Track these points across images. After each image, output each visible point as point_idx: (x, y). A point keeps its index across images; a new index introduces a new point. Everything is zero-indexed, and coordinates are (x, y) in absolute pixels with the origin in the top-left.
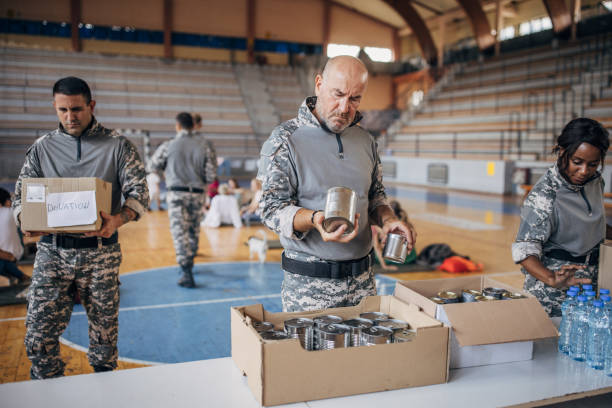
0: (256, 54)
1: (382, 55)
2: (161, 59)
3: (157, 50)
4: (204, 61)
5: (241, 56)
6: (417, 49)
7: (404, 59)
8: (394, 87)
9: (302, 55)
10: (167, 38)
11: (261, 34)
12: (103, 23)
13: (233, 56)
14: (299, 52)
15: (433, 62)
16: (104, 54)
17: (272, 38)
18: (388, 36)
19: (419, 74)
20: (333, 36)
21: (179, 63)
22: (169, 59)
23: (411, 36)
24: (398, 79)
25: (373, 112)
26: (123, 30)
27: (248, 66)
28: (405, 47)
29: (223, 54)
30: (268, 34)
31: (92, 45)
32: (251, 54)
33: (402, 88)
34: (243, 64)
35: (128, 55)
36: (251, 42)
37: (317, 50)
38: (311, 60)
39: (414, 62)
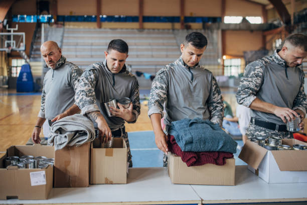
0: (185, 24)
1: (256, 20)
2: (137, 29)
3: (136, 25)
4: (158, 29)
5: (177, 25)
6: (278, 16)
7: (270, 22)
8: (264, 38)
9: (210, 23)
10: (141, 19)
11: (188, 14)
12: (111, 14)
13: (173, 26)
14: (208, 21)
15: (288, 22)
16: (111, 29)
17: (194, 15)
18: (260, 10)
19: (279, 29)
20: (227, 12)
21: (146, 31)
22: (141, 29)
23: (273, 9)
24: (266, 33)
25: (251, 52)
26: (120, 17)
27: (181, 31)
28: (270, 15)
29: (168, 25)
30: (191, 14)
31: (106, 25)
32: (182, 24)
33: (269, 38)
34: (178, 30)
35: (122, 29)
36: (182, 18)
37: (218, 20)
38: (215, 25)
39: (276, 23)
